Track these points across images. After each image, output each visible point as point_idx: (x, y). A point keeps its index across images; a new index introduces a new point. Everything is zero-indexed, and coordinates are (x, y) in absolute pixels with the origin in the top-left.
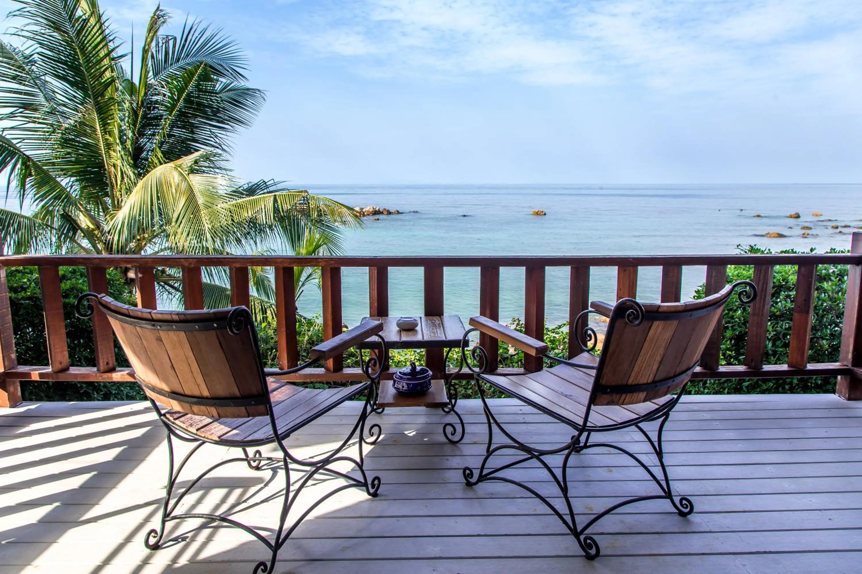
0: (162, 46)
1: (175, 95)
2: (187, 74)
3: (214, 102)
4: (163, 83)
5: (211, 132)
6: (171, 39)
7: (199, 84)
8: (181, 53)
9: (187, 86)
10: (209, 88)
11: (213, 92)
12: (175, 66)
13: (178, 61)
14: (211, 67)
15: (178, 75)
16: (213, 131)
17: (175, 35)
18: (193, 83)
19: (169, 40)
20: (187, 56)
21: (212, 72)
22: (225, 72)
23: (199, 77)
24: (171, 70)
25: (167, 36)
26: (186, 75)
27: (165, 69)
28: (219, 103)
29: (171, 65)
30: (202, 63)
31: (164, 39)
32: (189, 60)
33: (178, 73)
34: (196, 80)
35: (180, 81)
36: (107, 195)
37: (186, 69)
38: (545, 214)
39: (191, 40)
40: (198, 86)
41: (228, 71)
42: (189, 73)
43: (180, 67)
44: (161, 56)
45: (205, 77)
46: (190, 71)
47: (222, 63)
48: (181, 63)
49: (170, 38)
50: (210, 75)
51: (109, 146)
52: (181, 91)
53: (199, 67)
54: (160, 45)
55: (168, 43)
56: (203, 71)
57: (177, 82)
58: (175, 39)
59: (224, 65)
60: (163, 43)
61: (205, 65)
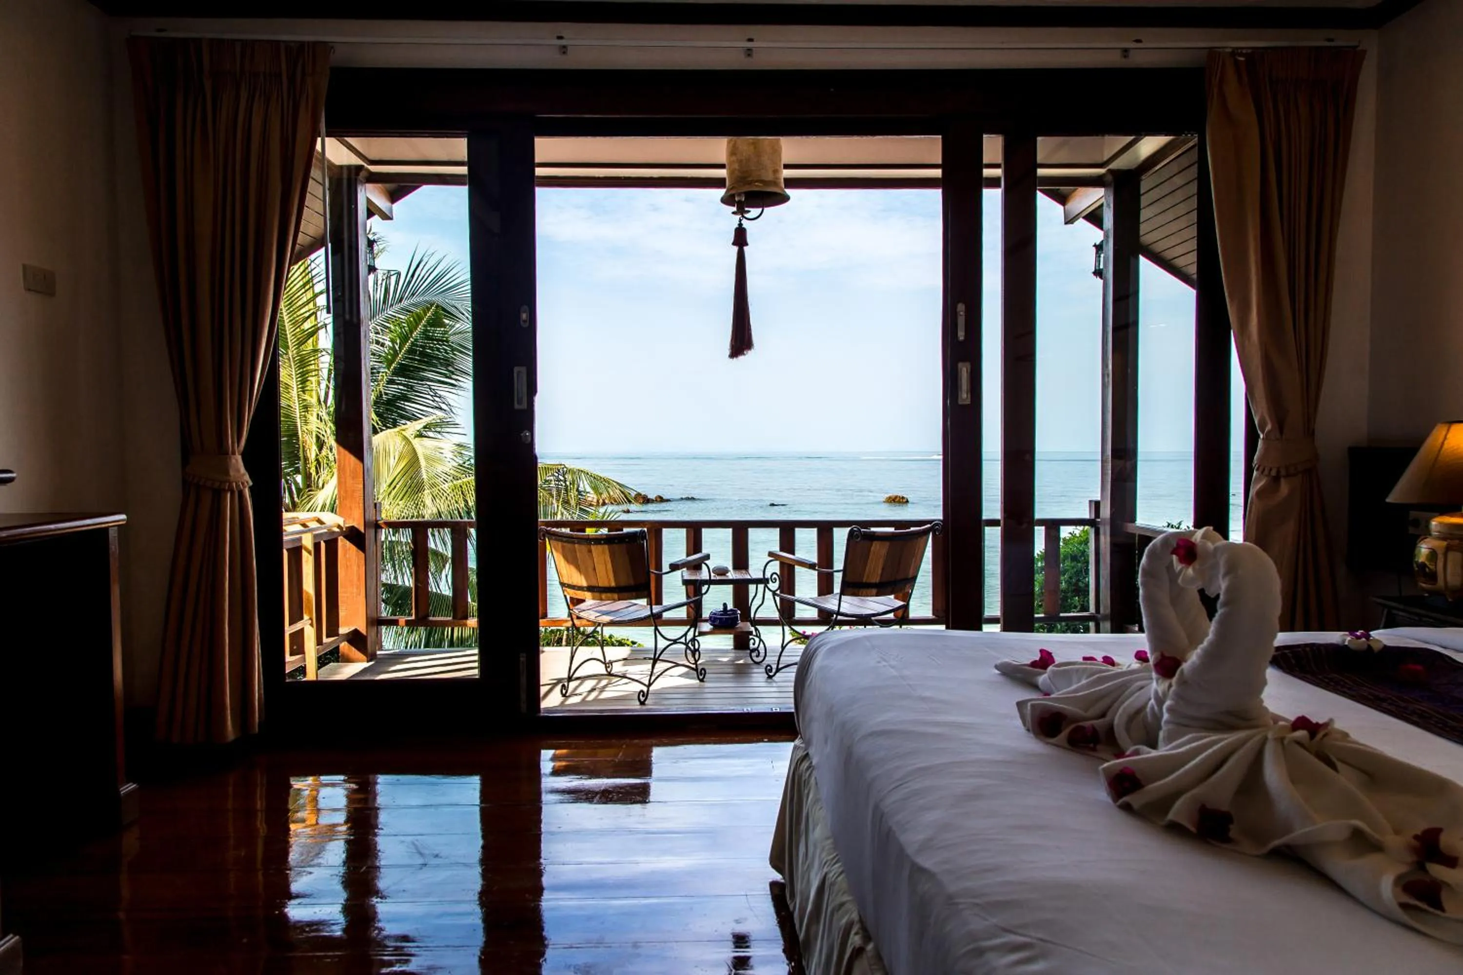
0: (382, 284)
1: (397, 344)
2: (414, 319)
3: (441, 352)
4: (378, 328)
5: (430, 389)
6: (394, 274)
7: (426, 331)
8: (405, 291)
9: (411, 332)
10: (436, 335)
11: (443, 341)
12: (397, 307)
13: (401, 301)
14: (444, 310)
15: (402, 319)
16: (433, 387)
17: (399, 270)
18: (420, 328)
19: (391, 275)
20: (413, 295)
21: (445, 316)
22: (460, 316)
23: (428, 322)
24: (390, 313)
25: (389, 271)
26: (412, 319)
27: (383, 310)
28: (448, 353)
29: (392, 305)
30: (433, 304)
31: (384, 274)
32: (414, 300)
33: (403, 317)
34: (424, 326)
35: (404, 327)
36: (297, 471)
37: (412, 312)
38: (907, 501)
39: (419, 275)
40: (425, 332)
41: (463, 314)
42: (416, 318)
43: (402, 309)
44: (380, 295)
45: (436, 322)
46: (417, 314)
47: (456, 305)
48: (405, 303)
49: (392, 273)
50: (442, 320)
51: (306, 408)
52: (404, 339)
53: (428, 309)
54: (379, 282)
55: (390, 278)
56: (433, 315)
57: (401, 328)
58: (399, 274)
59: (459, 306)
60: (383, 280)
61: (437, 306)
